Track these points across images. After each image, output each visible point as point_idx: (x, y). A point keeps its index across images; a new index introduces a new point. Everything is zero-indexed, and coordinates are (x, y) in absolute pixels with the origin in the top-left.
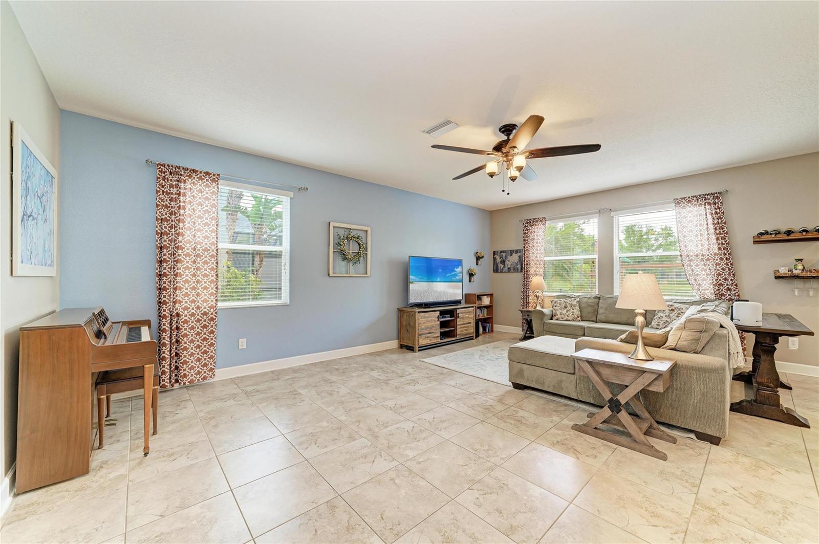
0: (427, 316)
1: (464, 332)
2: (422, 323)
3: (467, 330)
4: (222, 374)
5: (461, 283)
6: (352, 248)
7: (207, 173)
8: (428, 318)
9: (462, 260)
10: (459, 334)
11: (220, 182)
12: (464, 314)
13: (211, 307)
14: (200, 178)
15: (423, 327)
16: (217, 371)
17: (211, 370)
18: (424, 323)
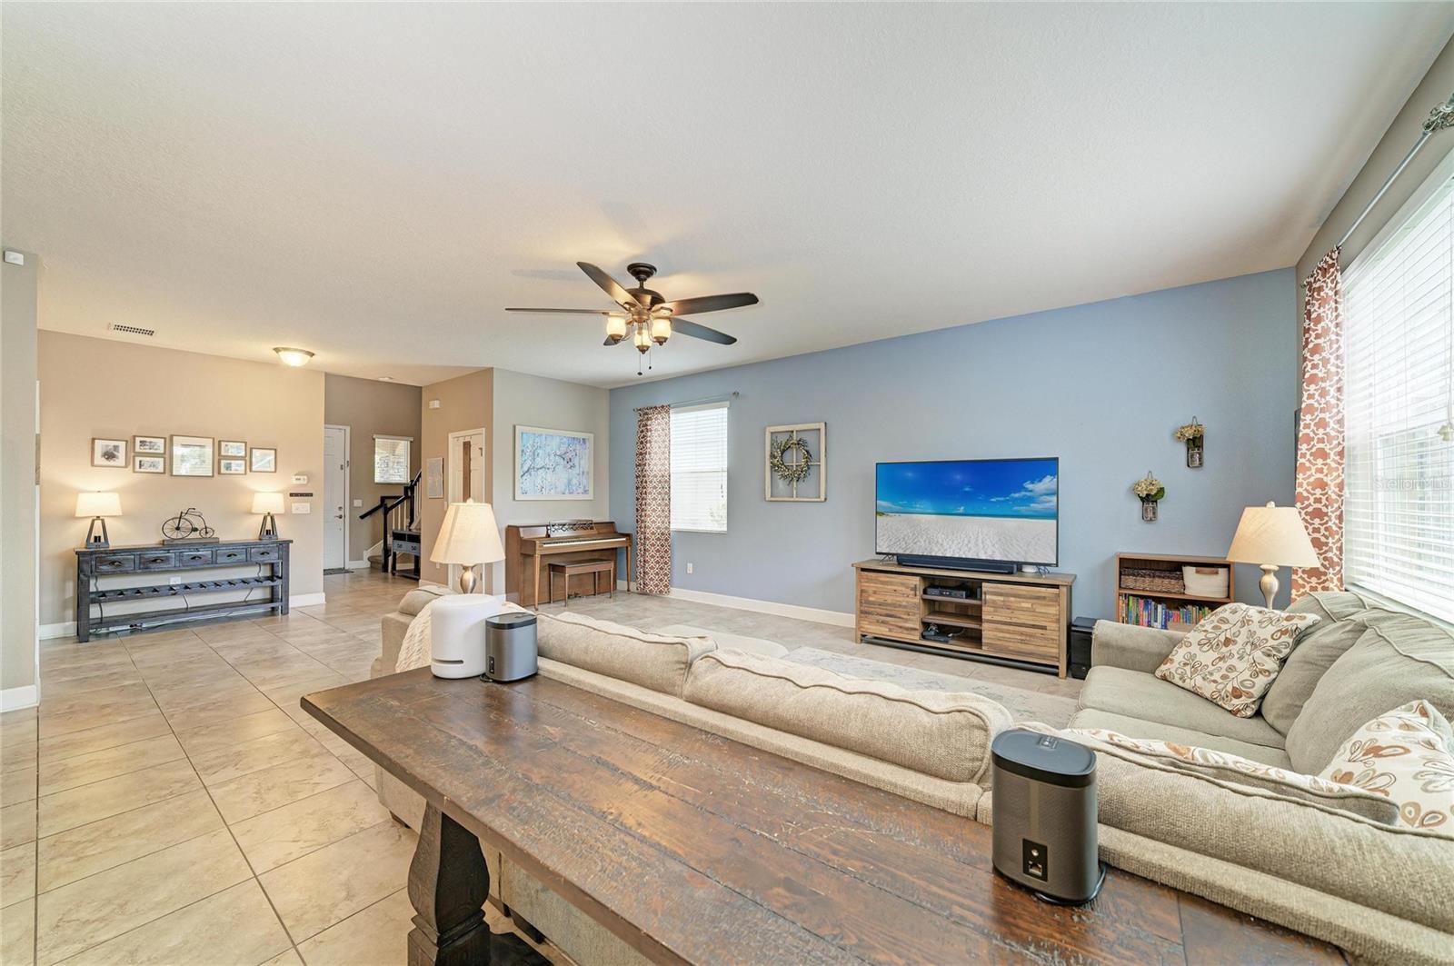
0: (881, 579)
1: (1012, 646)
2: (871, 592)
3: (1022, 642)
4: (676, 593)
5: (1055, 521)
6: (794, 459)
7: (663, 407)
8: (883, 583)
9: (1056, 459)
10: (987, 644)
11: (671, 411)
12: (1012, 599)
13: (666, 528)
14: (659, 413)
15: (871, 599)
16: (673, 590)
17: (666, 586)
18: (875, 593)
